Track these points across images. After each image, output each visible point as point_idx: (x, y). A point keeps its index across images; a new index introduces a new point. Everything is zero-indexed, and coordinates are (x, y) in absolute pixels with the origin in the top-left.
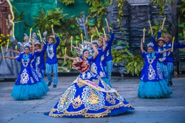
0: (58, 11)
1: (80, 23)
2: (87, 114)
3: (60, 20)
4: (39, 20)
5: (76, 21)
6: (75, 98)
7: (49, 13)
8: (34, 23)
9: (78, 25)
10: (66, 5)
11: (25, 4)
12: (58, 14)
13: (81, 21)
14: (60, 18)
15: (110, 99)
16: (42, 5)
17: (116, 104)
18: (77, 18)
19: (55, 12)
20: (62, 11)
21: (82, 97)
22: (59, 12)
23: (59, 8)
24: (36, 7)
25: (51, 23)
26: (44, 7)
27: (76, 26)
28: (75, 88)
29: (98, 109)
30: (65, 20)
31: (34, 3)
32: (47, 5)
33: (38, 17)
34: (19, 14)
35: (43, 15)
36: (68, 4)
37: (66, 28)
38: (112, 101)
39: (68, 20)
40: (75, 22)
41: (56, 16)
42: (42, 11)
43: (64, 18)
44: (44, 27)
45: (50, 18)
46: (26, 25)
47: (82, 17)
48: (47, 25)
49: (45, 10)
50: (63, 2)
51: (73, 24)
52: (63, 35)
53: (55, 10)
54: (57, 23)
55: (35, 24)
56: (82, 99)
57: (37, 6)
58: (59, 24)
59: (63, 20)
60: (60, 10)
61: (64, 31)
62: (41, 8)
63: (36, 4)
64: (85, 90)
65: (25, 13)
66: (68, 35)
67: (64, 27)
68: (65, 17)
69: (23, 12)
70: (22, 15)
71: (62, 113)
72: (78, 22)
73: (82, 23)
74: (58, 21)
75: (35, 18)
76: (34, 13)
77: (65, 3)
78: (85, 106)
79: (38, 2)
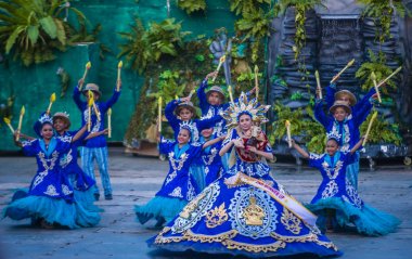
0: (171, 24)
1: (216, 51)
2: (233, 242)
3: (176, 44)
4: (132, 42)
5: (208, 47)
6: (213, 208)
7: (153, 28)
8: (121, 48)
9: (211, 56)
10: (188, 12)
11: (105, 7)
12: (171, 31)
13: (217, 47)
14: (174, 40)
15: (290, 223)
16: (139, 11)
17: (301, 234)
18: (209, 42)
19: (164, 27)
20: (179, 26)
21: (230, 208)
22: (173, 27)
23: (174, 20)
24: (127, 15)
25: (157, 49)
26: (143, 14)
27: (207, 57)
28: (218, 187)
29: (258, 236)
30: (186, 44)
31: (123, 5)
32: (149, 12)
33: (128, 35)
34: (91, 27)
35: (139, 32)
36: (192, 10)
37: (187, 60)
38: (292, 226)
39: (192, 43)
40: (204, 49)
41: (166, 35)
42: (139, 24)
43: (183, 39)
44: (142, 57)
45: (153, 38)
46: (105, 52)
47: (221, 39)
48: (148, 53)
49: (144, 22)
50: (183, 6)
51: (202, 53)
52: (181, 75)
53: (165, 23)
54: (168, 49)
55: (123, 50)
56: (229, 211)
57: (129, 12)
58: (171, 52)
59: (181, 44)
60: (175, 23)
61: (181, 66)
62: (136, 17)
63: (126, 9)
64: (239, 195)
65: (103, 27)
66: (191, 75)
67: (182, 59)
68: (186, 37)
69: (99, 25)
70: (96, 30)
71: (180, 235)
72: (211, 48)
73: (221, 51)
74: (171, 45)
75: (123, 36)
76: (121, 28)
77: (186, 9)
78: (233, 225)
79: (130, 5)
